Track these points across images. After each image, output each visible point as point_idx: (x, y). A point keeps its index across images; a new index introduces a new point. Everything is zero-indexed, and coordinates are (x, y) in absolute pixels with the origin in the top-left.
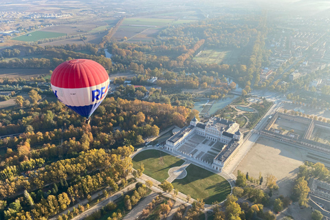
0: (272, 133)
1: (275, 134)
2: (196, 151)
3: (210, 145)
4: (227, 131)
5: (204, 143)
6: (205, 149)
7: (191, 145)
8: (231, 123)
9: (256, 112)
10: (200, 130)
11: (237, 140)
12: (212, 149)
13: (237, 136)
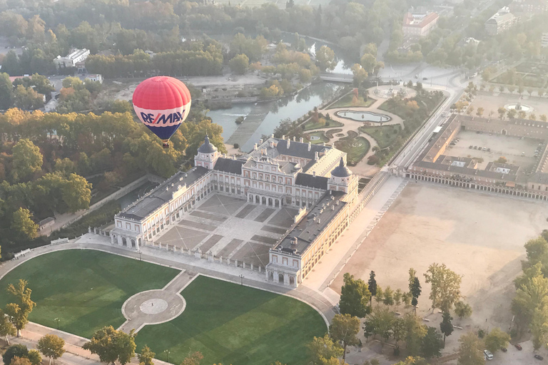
0: (445, 168)
1: (454, 169)
2: (216, 239)
3: (261, 219)
4: (309, 172)
5: (241, 216)
6: (243, 231)
7: (202, 226)
8: (320, 150)
9: (397, 120)
10: (228, 178)
11: (342, 193)
12: (266, 228)
13: (338, 180)
